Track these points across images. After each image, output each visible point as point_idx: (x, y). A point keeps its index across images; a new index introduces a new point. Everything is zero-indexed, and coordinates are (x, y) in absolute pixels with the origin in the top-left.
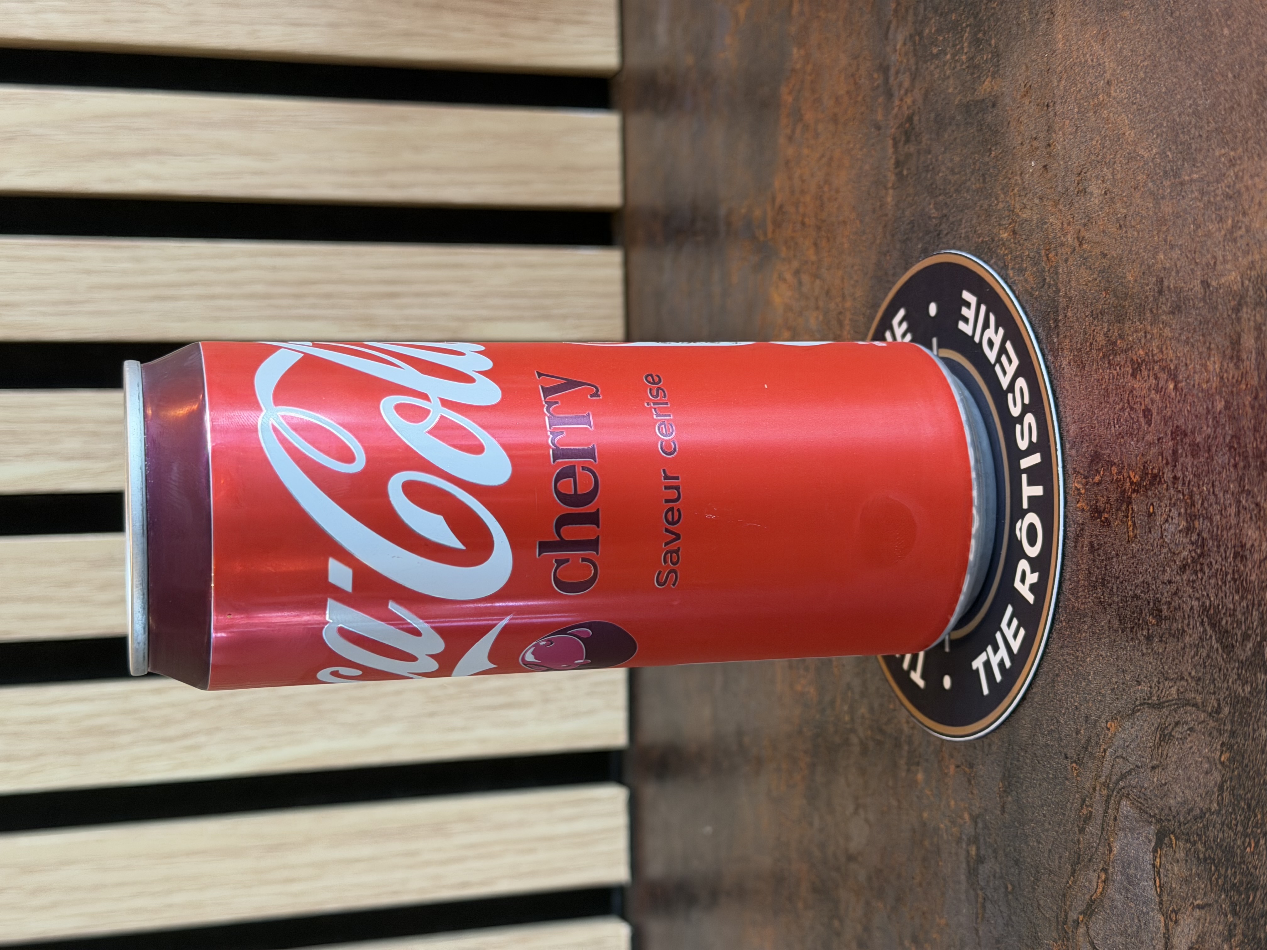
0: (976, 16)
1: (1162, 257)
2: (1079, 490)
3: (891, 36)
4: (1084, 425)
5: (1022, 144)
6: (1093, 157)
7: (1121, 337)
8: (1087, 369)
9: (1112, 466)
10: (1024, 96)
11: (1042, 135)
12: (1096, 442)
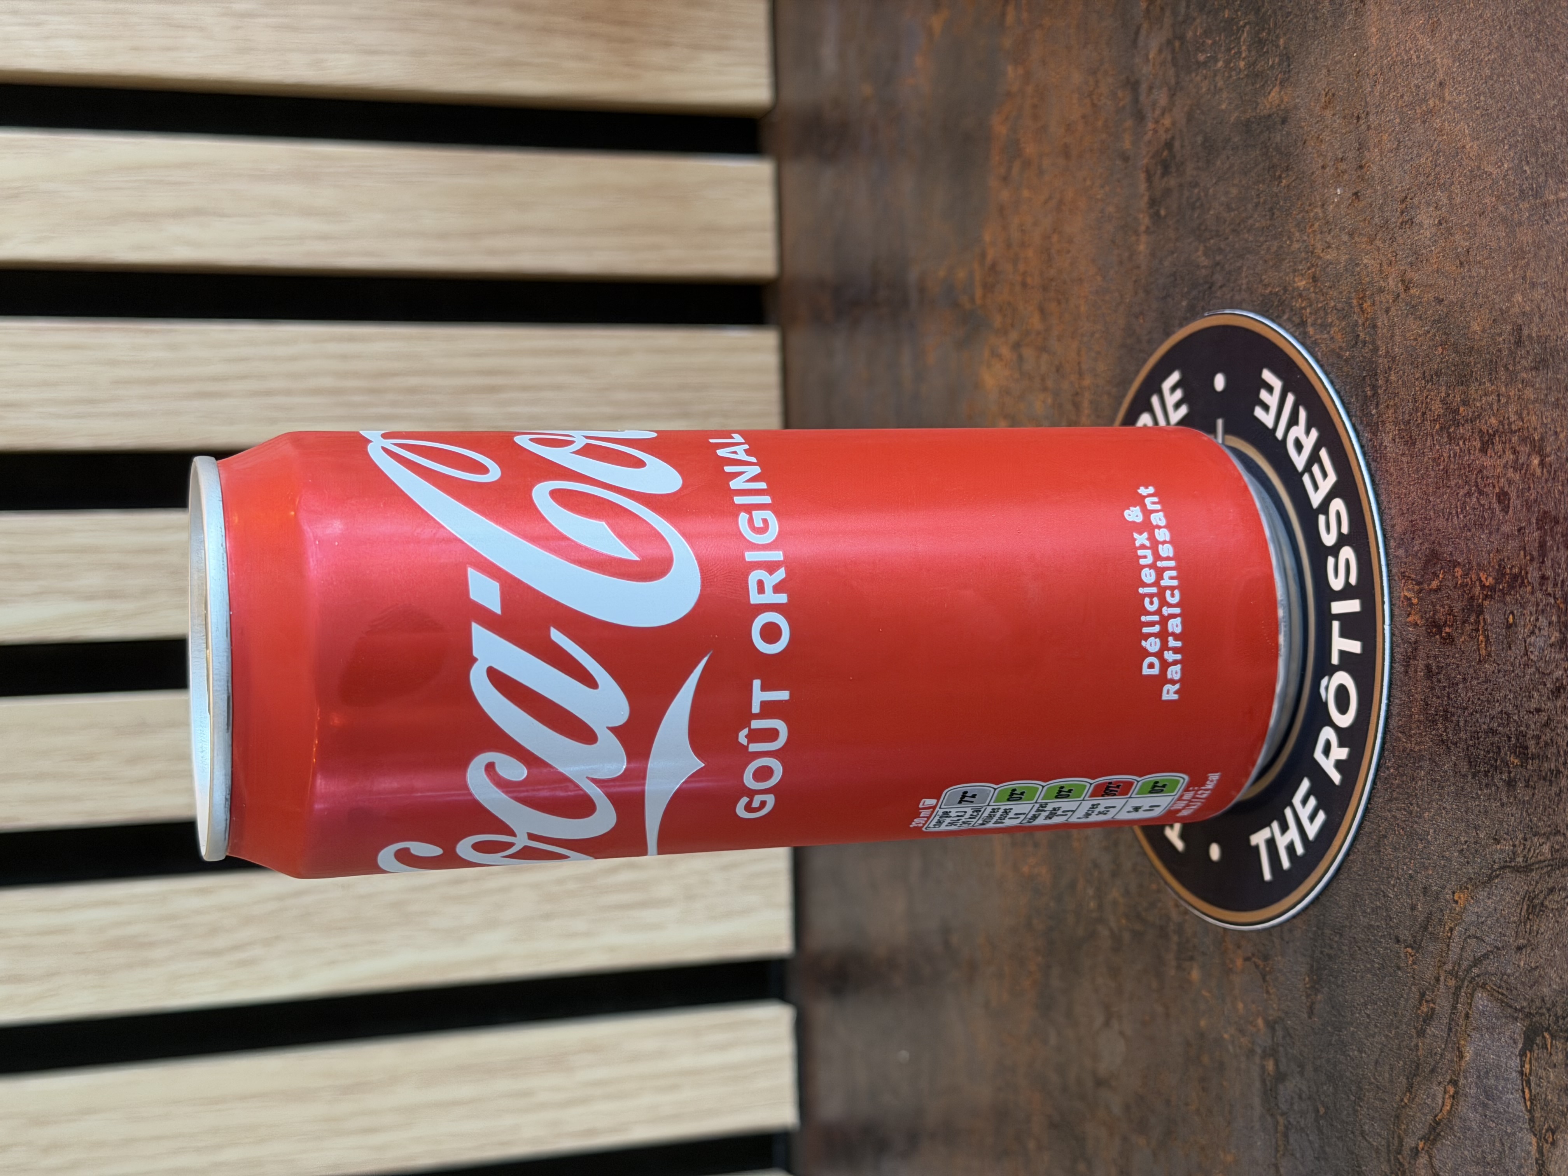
0: (1257, 11)
1: (1520, 299)
2: (1410, 599)
4: (1415, 517)
5: (1323, 167)
6: (1422, 179)
7: (1464, 403)
8: (1419, 445)
9: (1455, 567)
10: (1325, 108)
11: (1351, 155)
12: (1433, 538)
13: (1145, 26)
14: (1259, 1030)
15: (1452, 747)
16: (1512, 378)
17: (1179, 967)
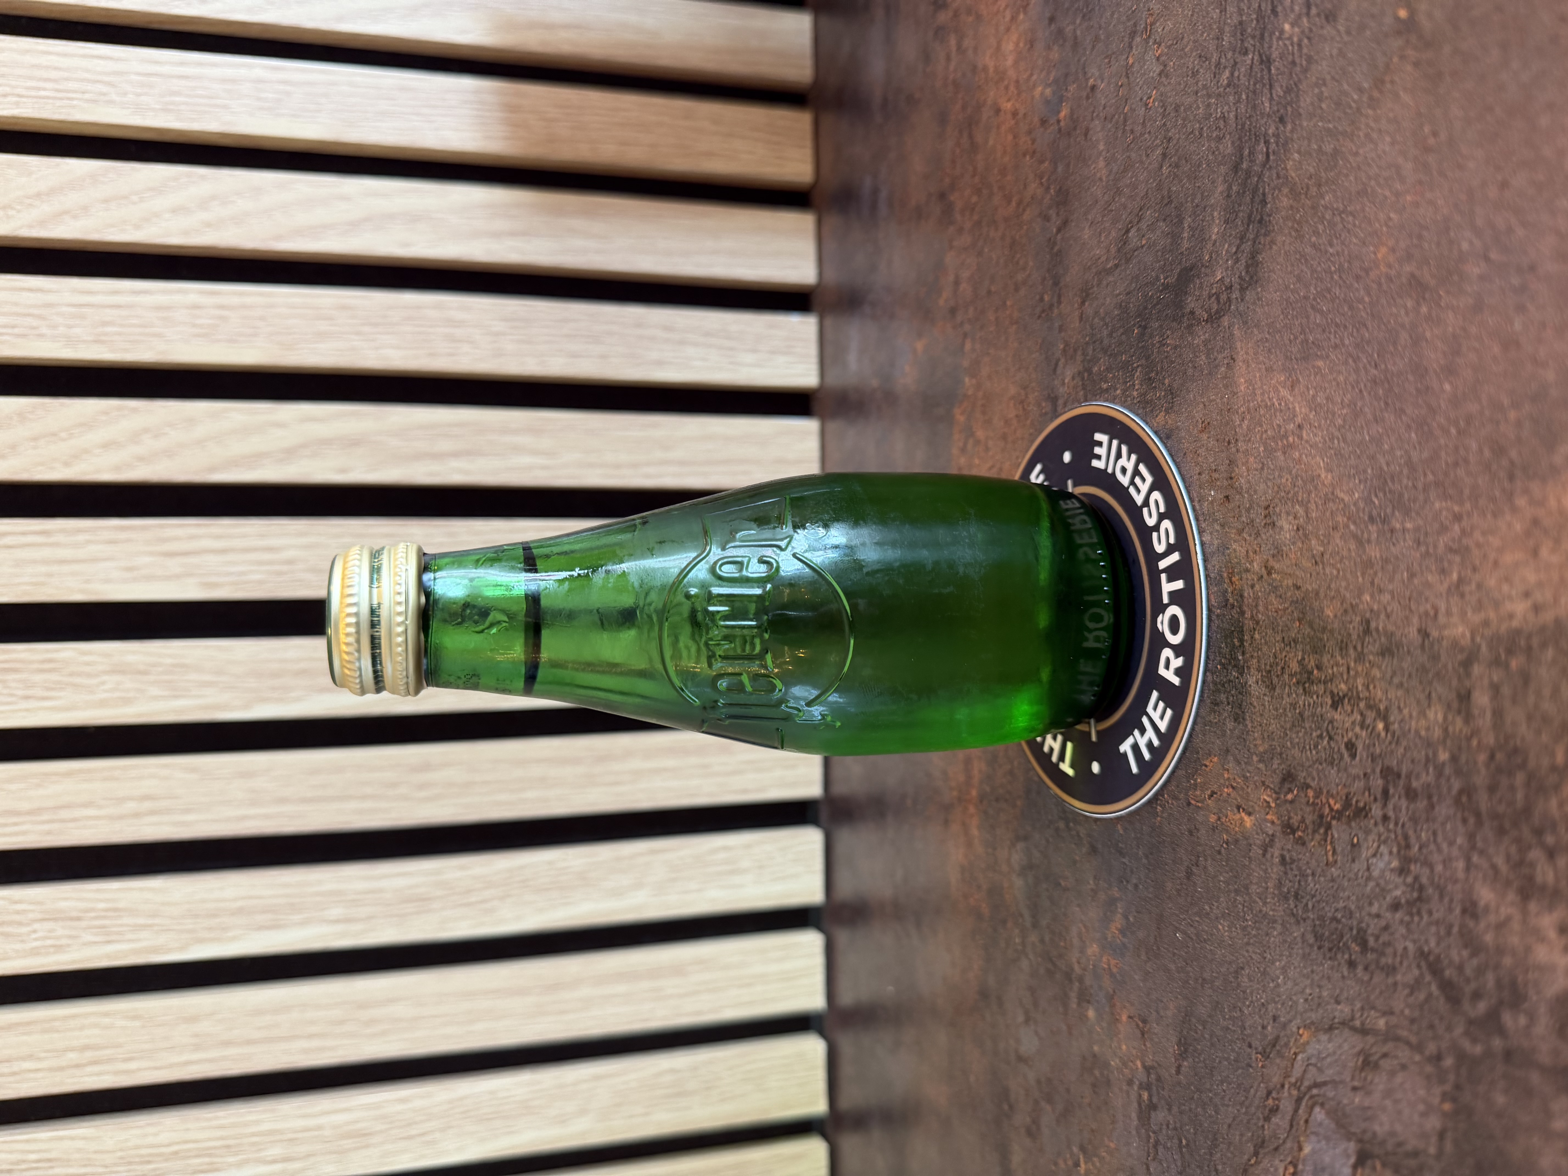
0: (1147, 358)
1: (1368, 598)
2: (1268, 803)
3: (1059, 371)
4: (1274, 743)
5: (1200, 474)
6: (1283, 494)
7: (1319, 667)
8: (1278, 691)
9: (1307, 789)
10: (1202, 431)
11: (1222, 468)
12: (1289, 763)
13: (1063, 360)
14: (1137, 1069)
15: (1302, 922)
16: (1360, 658)
17: (1079, 1004)
